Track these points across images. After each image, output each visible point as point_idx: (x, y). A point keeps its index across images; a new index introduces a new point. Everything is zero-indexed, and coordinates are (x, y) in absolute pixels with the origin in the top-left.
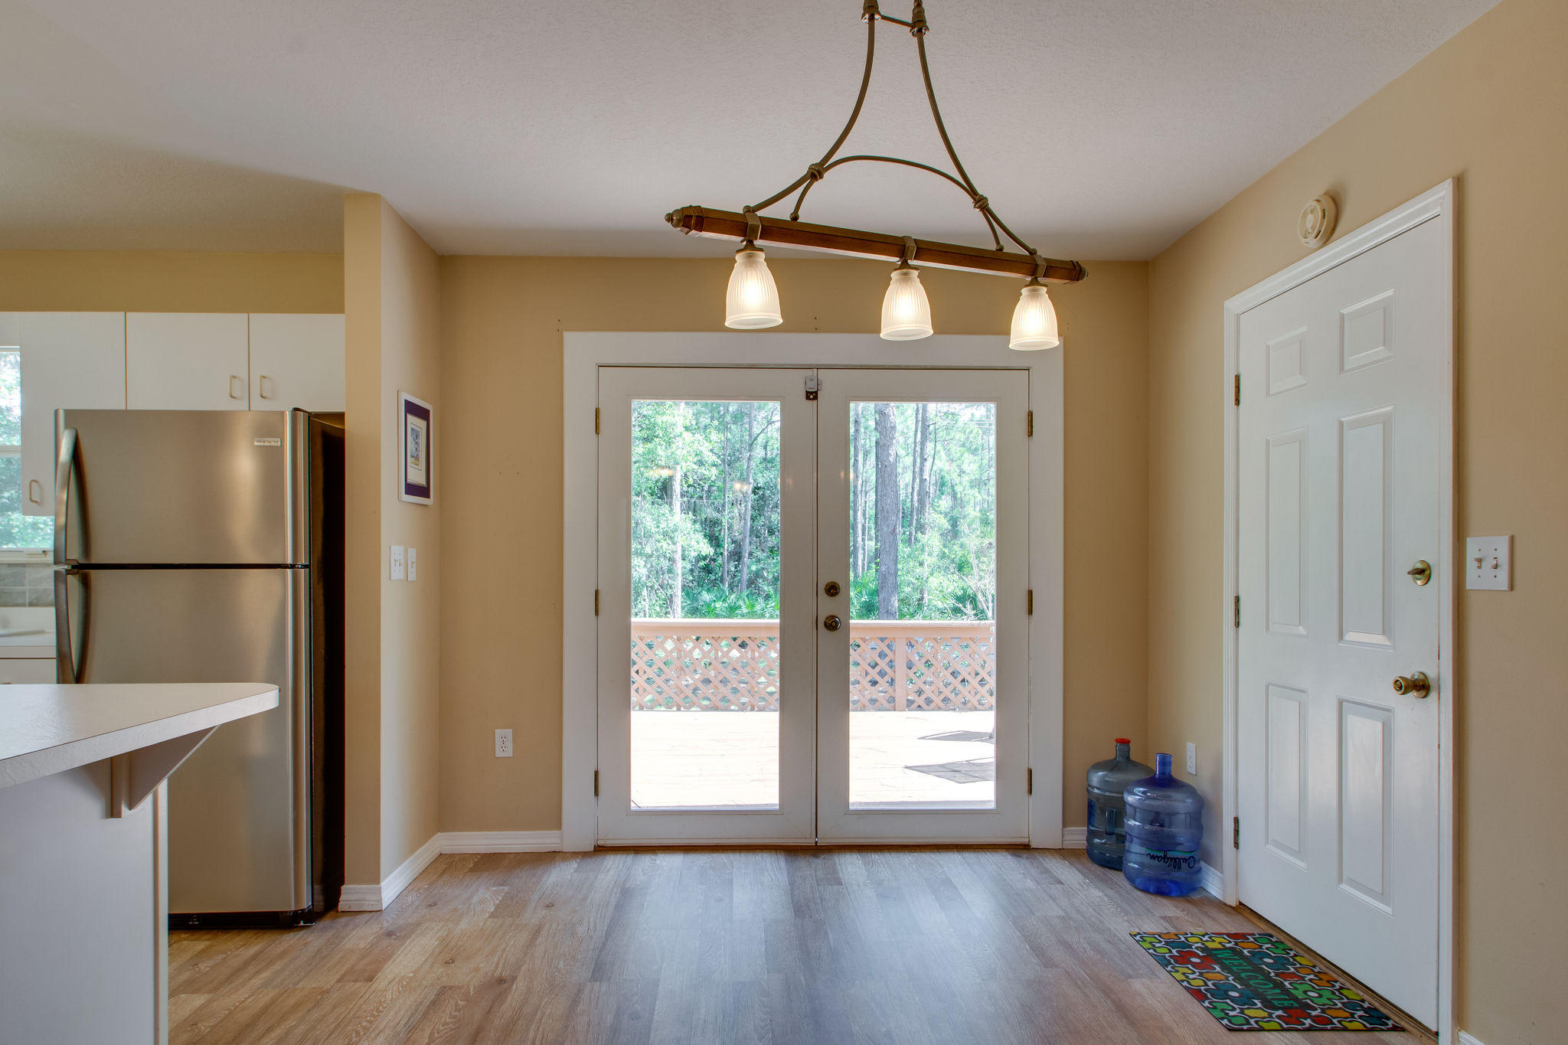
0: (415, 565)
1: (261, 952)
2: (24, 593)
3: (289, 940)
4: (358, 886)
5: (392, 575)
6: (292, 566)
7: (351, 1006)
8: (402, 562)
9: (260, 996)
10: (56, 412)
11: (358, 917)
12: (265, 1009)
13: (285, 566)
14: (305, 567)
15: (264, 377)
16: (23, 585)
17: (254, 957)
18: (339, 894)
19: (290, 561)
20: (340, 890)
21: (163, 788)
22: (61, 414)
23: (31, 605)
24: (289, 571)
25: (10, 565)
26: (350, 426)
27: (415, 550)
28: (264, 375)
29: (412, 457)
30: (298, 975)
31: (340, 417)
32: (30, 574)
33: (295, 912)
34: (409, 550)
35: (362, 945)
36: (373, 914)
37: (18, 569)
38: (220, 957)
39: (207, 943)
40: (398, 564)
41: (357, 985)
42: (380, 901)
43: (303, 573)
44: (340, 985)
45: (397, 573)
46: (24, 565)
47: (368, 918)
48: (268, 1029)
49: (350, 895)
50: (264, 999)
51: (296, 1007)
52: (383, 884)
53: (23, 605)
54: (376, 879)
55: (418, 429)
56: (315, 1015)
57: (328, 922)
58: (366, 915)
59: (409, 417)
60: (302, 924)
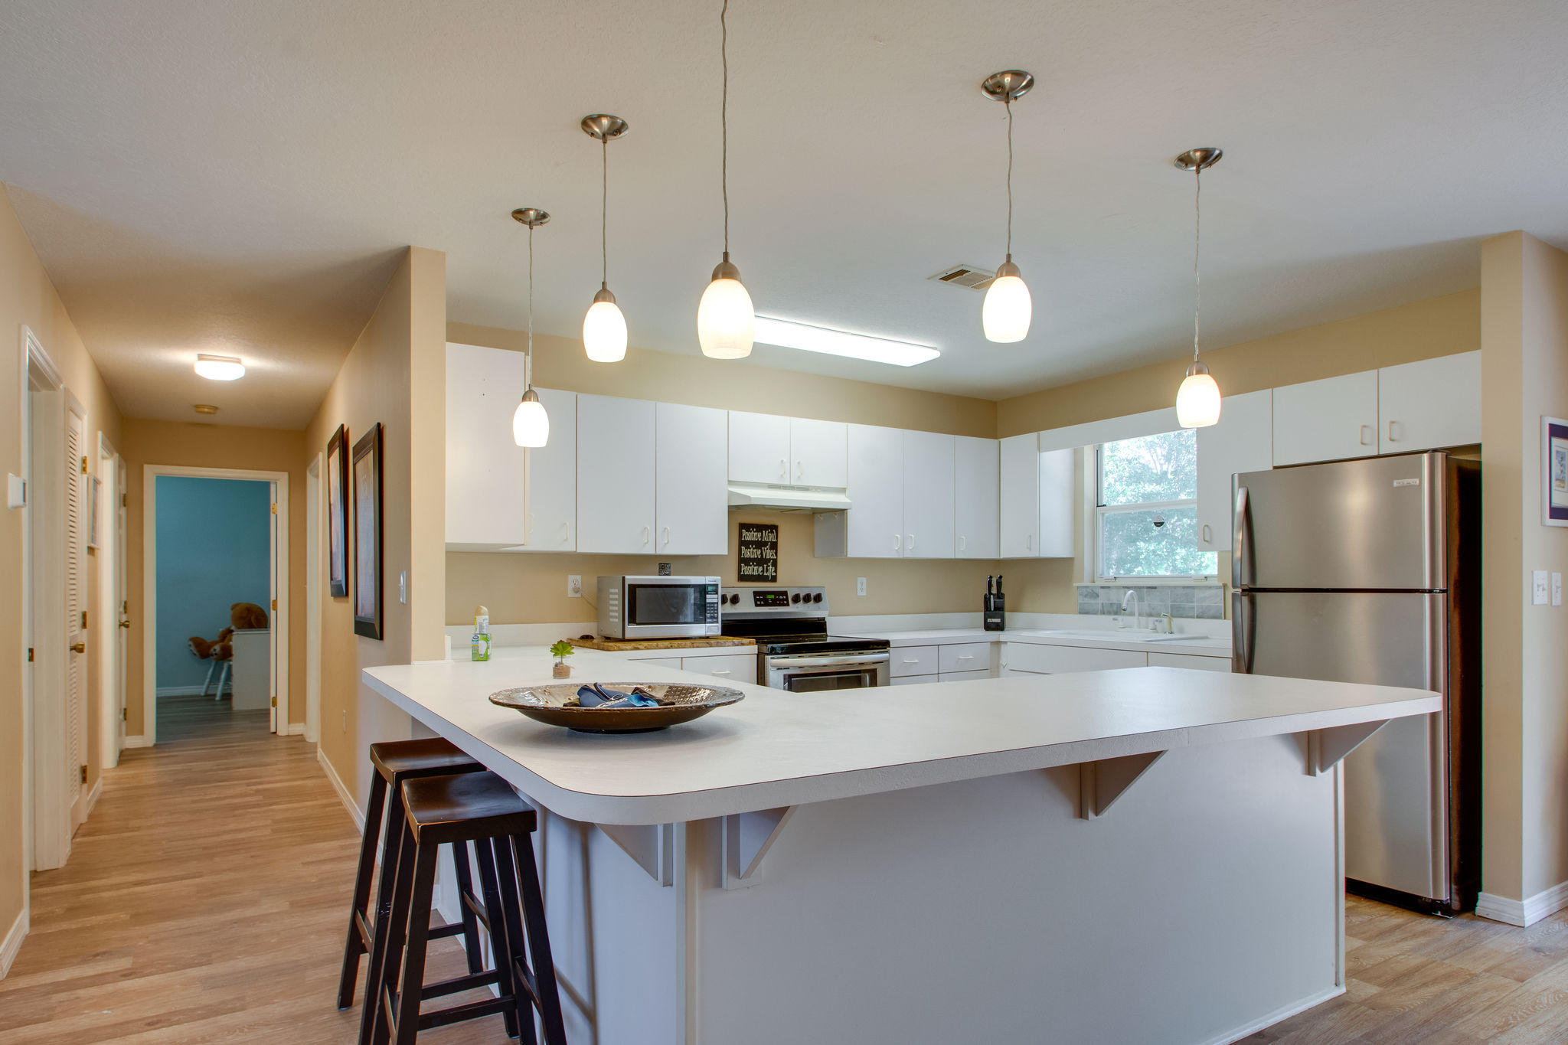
0: (1559, 590)
1: (1403, 925)
2: (1194, 608)
3: (1427, 923)
4: (1495, 896)
5: (1535, 599)
6: (1430, 591)
7: (1504, 995)
8: (1546, 587)
9: (1411, 957)
10: (1233, 476)
11: (1497, 925)
12: (1417, 969)
13: (1423, 591)
14: (1443, 591)
15: (1393, 422)
16: (1192, 602)
17: (1398, 927)
18: (1476, 899)
19: (1427, 586)
20: (1477, 896)
21: (1341, 763)
22: (1236, 476)
23: (1198, 617)
24: (1427, 596)
25: (1184, 587)
26: (1486, 457)
27: (1560, 574)
28: (1393, 420)
29: (1557, 480)
30: (1443, 953)
31: (1476, 448)
32: (1199, 594)
33: (1434, 901)
34: (1553, 574)
35: (1507, 950)
36: (1512, 928)
37: (1188, 590)
38: (1367, 918)
39: (1354, 904)
40: (1541, 589)
41: (1507, 980)
42: (1522, 917)
43: (1441, 598)
44: (1488, 974)
45: (1541, 598)
46: (1193, 588)
47: (1509, 930)
48: (1424, 984)
49: (1486, 902)
50: (1415, 961)
51: (1447, 977)
52: (1526, 902)
53: (1192, 617)
54: (1518, 895)
55: (1563, 450)
56: (1466, 989)
57: (1465, 920)
58: (1506, 926)
59: (1555, 441)
60: (1439, 914)
